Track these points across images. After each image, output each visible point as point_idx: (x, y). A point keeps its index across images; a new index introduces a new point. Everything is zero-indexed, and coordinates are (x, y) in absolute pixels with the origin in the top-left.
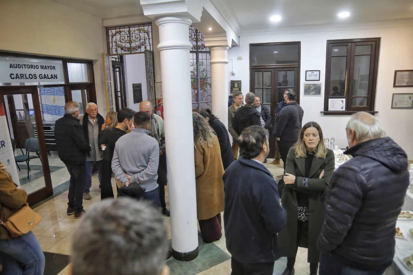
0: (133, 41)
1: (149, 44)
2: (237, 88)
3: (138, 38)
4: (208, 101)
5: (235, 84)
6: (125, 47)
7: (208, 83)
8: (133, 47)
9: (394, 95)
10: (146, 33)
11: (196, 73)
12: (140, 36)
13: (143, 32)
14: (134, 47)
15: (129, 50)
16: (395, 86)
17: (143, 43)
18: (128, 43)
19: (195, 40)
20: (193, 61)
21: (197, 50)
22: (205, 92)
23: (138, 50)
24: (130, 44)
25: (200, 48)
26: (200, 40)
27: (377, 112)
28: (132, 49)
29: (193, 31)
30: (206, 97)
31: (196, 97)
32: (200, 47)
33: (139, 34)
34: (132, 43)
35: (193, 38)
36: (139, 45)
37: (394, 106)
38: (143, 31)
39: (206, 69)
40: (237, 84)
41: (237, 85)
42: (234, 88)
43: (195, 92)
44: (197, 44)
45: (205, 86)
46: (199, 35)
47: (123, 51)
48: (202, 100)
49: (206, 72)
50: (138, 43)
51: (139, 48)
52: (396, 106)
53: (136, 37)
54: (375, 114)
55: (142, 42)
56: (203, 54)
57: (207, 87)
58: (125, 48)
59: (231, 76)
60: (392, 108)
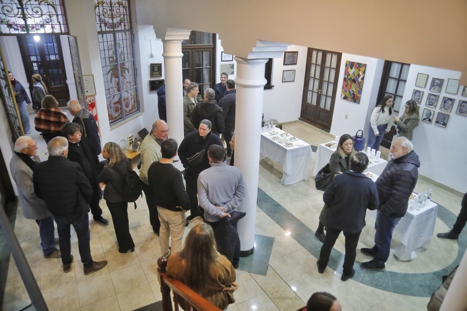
0: (29, 16)
1: (58, 23)
2: (157, 71)
3: (37, 12)
4: (128, 89)
5: (155, 67)
6: (16, 23)
7: (126, 68)
8: (30, 26)
9: (284, 72)
10: (50, 7)
11: (115, 58)
12: (41, 10)
13: (46, 4)
14: (33, 25)
15: (24, 29)
16: (284, 64)
17: (47, 21)
18: (20, 18)
19: (111, 17)
20: (111, 44)
21: (114, 30)
22: (125, 79)
23: (41, 29)
24: (23, 20)
25: (115, 27)
26: (115, 17)
27: (273, 86)
28: (30, 29)
29: (108, 5)
30: (125, 84)
31: (118, 86)
32: (116, 25)
33: (38, 6)
34: (27, 18)
35: (108, 14)
36: (41, 23)
37: (284, 81)
38: (45, 2)
39: (123, 52)
40: (157, 67)
41: (157, 69)
42: (154, 72)
43: (116, 81)
44: (113, 21)
45: (124, 72)
46: (114, 10)
47: (13, 29)
48: (123, 89)
49: (123, 55)
50: (38, 20)
51: (41, 27)
52: (285, 81)
53: (35, 10)
54: (272, 88)
55: (45, 19)
56: (119, 33)
57: (125, 73)
58: (17, 25)
59: (149, 58)
60: (282, 82)
